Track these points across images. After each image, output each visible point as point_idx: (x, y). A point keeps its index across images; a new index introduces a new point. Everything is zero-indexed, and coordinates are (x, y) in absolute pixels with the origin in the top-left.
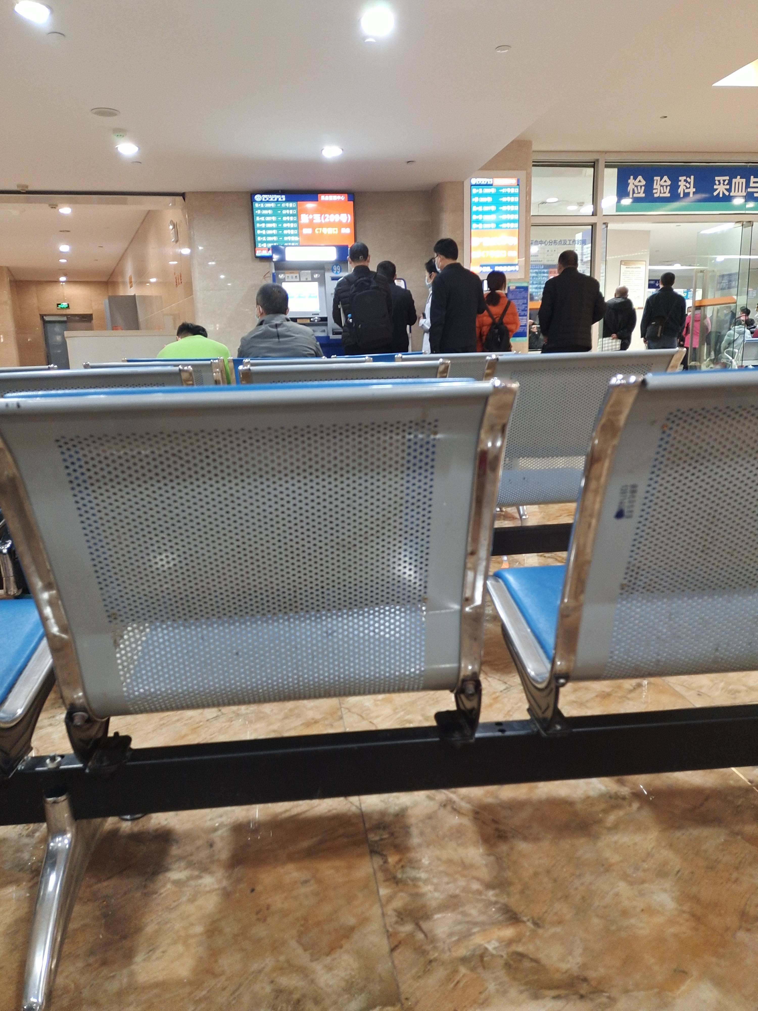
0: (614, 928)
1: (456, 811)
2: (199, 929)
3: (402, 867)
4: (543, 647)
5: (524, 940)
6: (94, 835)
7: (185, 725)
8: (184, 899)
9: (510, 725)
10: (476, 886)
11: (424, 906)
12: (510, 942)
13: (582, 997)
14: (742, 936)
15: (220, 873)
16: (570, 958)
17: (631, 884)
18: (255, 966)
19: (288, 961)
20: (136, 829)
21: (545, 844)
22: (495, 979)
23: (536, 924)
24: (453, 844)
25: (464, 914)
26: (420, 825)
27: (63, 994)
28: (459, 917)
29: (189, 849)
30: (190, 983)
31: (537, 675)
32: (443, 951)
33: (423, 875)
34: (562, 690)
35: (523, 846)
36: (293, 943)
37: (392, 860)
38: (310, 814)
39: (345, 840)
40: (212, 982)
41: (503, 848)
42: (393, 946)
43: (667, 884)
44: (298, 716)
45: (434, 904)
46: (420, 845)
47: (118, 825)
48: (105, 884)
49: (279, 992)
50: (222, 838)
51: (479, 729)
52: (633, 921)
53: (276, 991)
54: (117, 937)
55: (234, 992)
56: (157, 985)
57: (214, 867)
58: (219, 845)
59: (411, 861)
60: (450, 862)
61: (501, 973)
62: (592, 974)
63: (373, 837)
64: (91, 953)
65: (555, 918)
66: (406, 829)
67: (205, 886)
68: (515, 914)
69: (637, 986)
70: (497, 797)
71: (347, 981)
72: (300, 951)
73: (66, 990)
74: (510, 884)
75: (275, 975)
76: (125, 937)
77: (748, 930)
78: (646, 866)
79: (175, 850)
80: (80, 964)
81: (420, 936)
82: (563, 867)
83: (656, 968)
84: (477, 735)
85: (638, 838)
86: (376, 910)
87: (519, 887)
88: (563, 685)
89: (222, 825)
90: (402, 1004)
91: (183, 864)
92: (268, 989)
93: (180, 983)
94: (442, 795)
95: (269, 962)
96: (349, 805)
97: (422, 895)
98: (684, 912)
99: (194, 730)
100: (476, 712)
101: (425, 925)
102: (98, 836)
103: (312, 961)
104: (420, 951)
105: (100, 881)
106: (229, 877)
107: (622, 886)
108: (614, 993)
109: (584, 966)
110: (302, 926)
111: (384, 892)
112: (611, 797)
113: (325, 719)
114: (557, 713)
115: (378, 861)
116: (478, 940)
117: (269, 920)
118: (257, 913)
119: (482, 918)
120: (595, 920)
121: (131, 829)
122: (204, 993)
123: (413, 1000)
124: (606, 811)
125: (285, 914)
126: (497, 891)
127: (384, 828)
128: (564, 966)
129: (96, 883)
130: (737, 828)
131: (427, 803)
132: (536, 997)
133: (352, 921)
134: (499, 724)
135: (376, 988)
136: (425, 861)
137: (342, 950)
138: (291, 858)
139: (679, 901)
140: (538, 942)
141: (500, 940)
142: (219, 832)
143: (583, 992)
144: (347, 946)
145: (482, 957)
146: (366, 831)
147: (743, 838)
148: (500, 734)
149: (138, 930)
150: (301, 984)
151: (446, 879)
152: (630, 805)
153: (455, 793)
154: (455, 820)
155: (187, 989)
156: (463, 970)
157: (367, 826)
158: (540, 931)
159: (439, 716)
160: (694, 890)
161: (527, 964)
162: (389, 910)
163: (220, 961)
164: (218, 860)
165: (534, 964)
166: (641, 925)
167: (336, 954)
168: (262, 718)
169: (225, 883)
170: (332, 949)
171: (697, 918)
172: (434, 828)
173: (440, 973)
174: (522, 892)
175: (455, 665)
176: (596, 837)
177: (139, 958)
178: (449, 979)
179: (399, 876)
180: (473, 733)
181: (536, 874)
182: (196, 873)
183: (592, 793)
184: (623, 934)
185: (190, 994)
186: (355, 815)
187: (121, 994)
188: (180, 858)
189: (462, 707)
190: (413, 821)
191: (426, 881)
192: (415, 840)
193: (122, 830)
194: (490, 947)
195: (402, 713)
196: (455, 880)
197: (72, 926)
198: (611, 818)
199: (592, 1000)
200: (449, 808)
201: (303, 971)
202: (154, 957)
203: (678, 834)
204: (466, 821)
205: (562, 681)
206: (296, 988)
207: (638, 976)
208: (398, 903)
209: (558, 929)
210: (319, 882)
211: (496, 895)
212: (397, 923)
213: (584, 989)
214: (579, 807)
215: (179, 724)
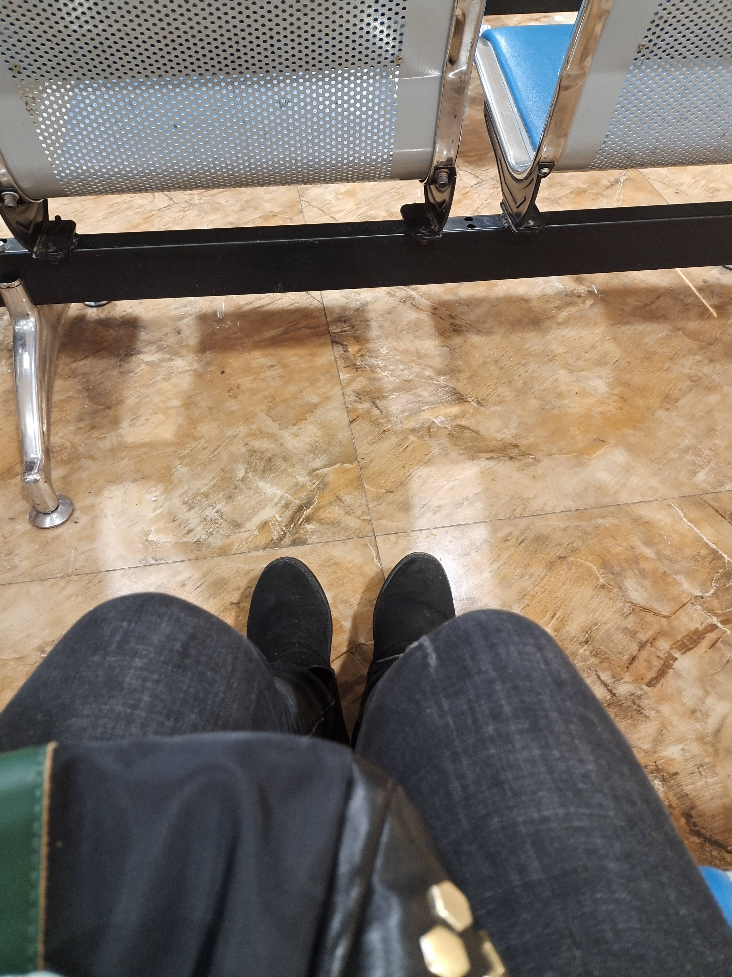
0: (548, 407)
1: (415, 307)
2: (176, 403)
3: (362, 355)
4: (528, 131)
5: (467, 416)
6: (59, 320)
7: (136, 213)
8: (159, 378)
9: (480, 219)
10: (429, 372)
11: (380, 389)
12: (455, 417)
13: (511, 458)
14: (661, 414)
15: (191, 357)
16: (506, 430)
17: (571, 371)
18: (230, 433)
19: (259, 429)
20: (102, 316)
21: (497, 338)
22: (439, 445)
23: (479, 403)
24: (411, 337)
25: (416, 395)
26: (380, 319)
27: (61, 450)
28: (412, 397)
29: (158, 335)
30: (173, 444)
31: (517, 163)
32: (396, 424)
33: (380, 363)
34: (543, 180)
35: (476, 339)
36: (263, 416)
37: (352, 349)
38: (272, 307)
39: (308, 331)
40: (194, 444)
41: (457, 340)
42: (351, 419)
43: (604, 372)
44: (256, 208)
45: (389, 386)
46: (379, 337)
47: (84, 312)
48: (82, 363)
49: (253, 452)
50: (189, 326)
51: (447, 225)
52: (566, 402)
53: (250, 451)
54: (102, 407)
55: (213, 452)
56: (144, 445)
57: (184, 352)
58: (186, 332)
59: (369, 351)
60: (407, 352)
61: (445, 441)
62: (523, 442)
63: (334, 329)
64: (80, 419)
65: (498, 399)
66: (366, 322)
67: (178, 368)
68: (462, 395)
69: (560, 451)
70: (456, 295)
71: (312, 445)
72: (269, 421)
73: (63, 447)
74: (460, 371)
75: (249, 439)
76: (109, 408)
77: (667, 409)
78: (587, 356)
79: (143, 335)
80: (72, 428)
81: (376, 412)
82: (511, 357)
83: (579, 438)
84: (446, 230)
85: (584, 332)
86: (337, 391)
87: (468, 374)
88: (546, 175)
89: (187, 314)
90: (359, 462)
91: (153, 348)
92: (243, 450)
93: (166, 444)
94: (402, 291)
95: (243, 430)
96: (312, 299)
97: (379, 379)
98: (614, 395)
99: (147, 219)
100: (446, 206)
101: (379, 403)
102: (63, 321)
103: (280, 429)
104: (375, 423)
105: (76, 360)
106: (200, 361)
107: (562, 375)
108: (539, 456)
109: (517, 436)
110: (270, 402)
111: (344, 376)
112: (566, 295)
113: (283, 212)
114: (533, 207)
115: (339, 350)
116: (427, 415)
117: (240, 397)
118: (229, 391)
119: (432, 398)
120: (533, 401)
121: (97, 315)
122: (187, 451)
123: (368, 459)
124: (559, 308)
125: (253, 392)
126: (448, 377)
127: (345, 321)
128: (499, 436)
129: (73, 362)
130: (680, 325)
131: (387, 298)
132: (472, 458)
133: (315, 399)
134: (468, 219)
135: (337, 451)
136: (383, 351)
137: (307, 421)
138: (257, 346)
139: (611, 386)
140: (479, 417)
141: (446, 416)
142: (185, 321)
143: (512, 455)
144: (311, 418)
145: (429, 429)
146: (328, 324)
147: (684, 333)
148: (469, 229)
149: (120, 402)
150: (273, 446)
151: (401, 367)
152: (584, 302)
153: (415, 290)
154: (413, 315)
155: (172, 449)
156: (412, 438)
157: (328, 319)
158: (482, 409)
159: (405, 209)
160: (628, 377)
161: (467, 434)
162: (349, 391)
163: (198, 428)
164: (187, 346)
165: (474, 434)
166: (573, 405)
167: (303, 424)
168: (217, 210)
169: (196, 366)
170: (298, 421)
171: (623, 399)
172: (393, 322)
173: (392, 440)
174: (470, 378)
175: (429, 149)
176: (547, 331)
177: (125, 424)
178: (399, 444)
179: (359, 363)
180: (441, 228)
181: (485, 363)
182: (168, 356)
183: (549, 291)
184: (556, 412)
185: (175, 452)
186: (317, 310)
187: (113, 451)
188: (151, 343)
189: (431, 200)
190: (372, 315)
191: (383, 368)
192: (374, 332)
193: (88, 316)
194: (437, 421)
195: (365, 208)
196: (410, 368)
197: (56, 398)
198: (564, 314)
199: (519, 460)
200: (408, 304)
201: (272, 437)
202: (138, 423)
203: (624, 328)
204: (424, 317)
205: (545, 170)
206: (267, 449)
207: (562, 444)
208: (357, 386)
209: (498, 408)
210: (284, 366)
211: (446, 380)
212: (355, 401)
213: (514, 452)
214: (534, 304)
215: (129, 213)
